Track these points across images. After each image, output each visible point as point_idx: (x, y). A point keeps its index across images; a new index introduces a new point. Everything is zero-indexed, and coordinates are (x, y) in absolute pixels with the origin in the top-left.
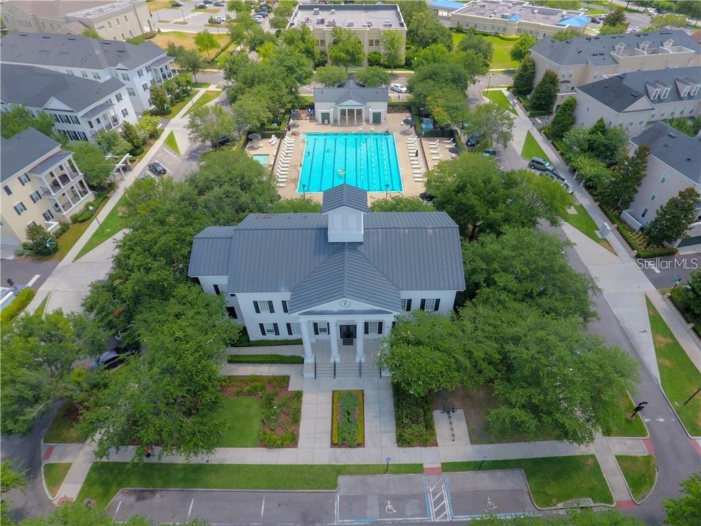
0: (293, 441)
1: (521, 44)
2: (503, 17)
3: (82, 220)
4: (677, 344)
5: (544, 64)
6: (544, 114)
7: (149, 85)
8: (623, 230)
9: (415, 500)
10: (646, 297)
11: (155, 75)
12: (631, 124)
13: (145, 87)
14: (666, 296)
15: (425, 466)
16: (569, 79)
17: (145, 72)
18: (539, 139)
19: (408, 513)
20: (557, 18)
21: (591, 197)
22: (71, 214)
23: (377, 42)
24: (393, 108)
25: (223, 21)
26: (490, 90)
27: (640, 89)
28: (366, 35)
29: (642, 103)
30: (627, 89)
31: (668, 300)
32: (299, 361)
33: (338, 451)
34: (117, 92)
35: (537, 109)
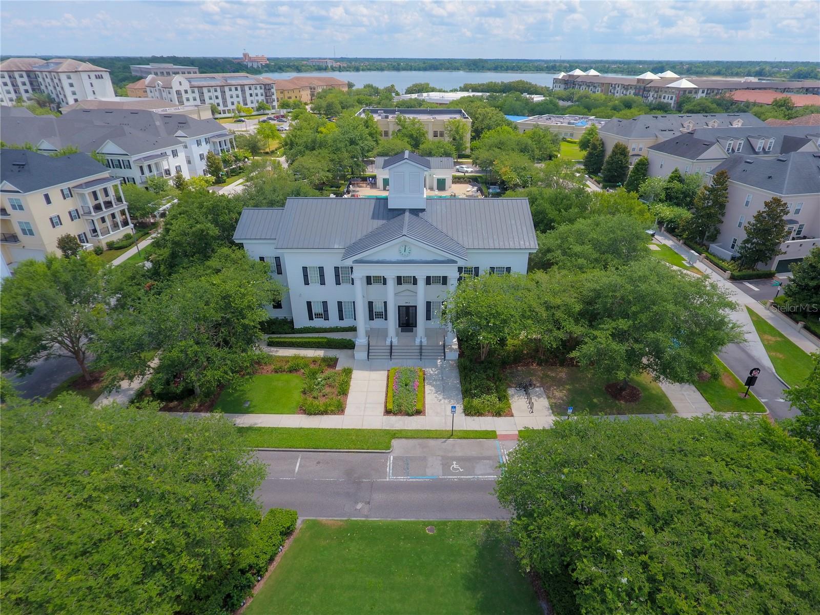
0: (339, 409)
1: (589, 134)
2: (569, 123)
4: (787, 341)
5: (612, 140)
7: (206, 156)
9: (488, 461)
10: (748, 309)
13: (202, 157)
14: (768, 304)
15: (498, 433)
16: (639, 153)
17: (203, 143)
19: (478, 471)
21: (674, 238)
22: (108, 240)
23: (442, 133)
24: (458, 180)
25: (286, 130)
28: (431, 126)
31: (771, 307)
32: (350, 345)
33: (393, 419)
34: (173, 148)
35: (609, 181)
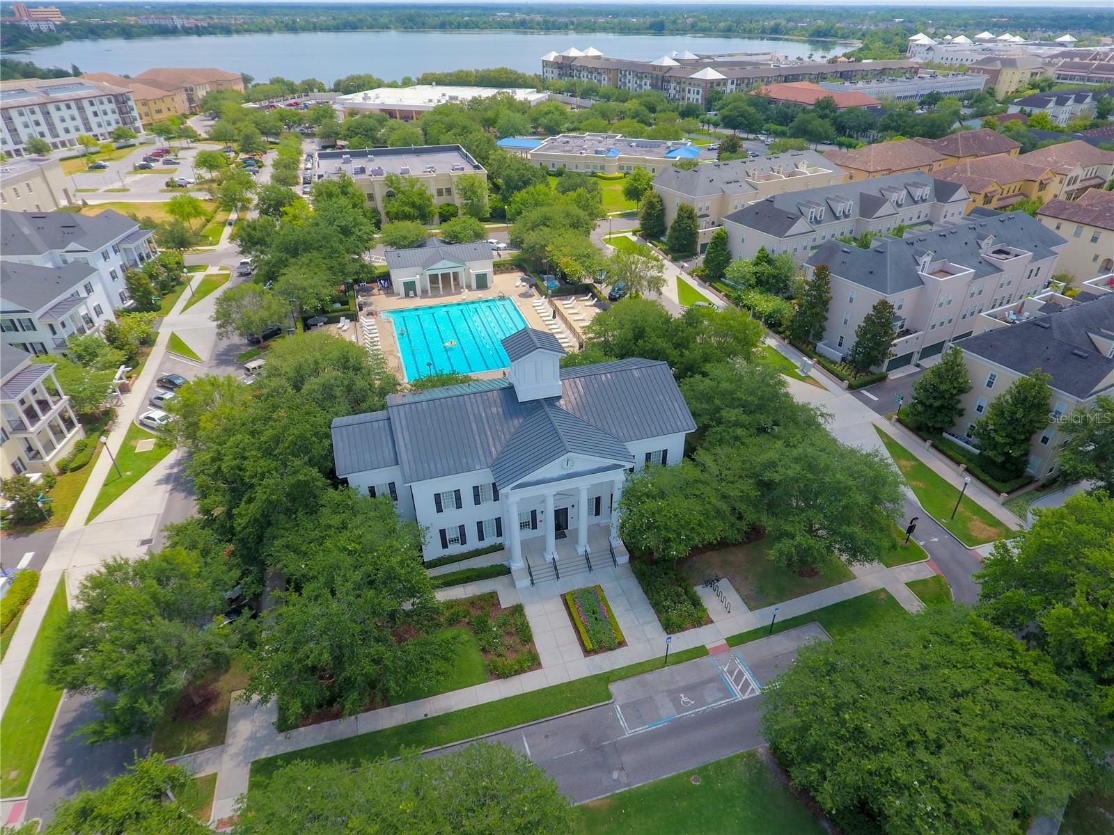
0: (534, 662)
1: (636, 180)
2: (597, 152)
3: (77, 466)
4: (922, 464)
5: (674, 199)
6: (688, 257)
7: (120, 273)
8: (826, 364)
9: (711, 685)
10: (876, 427)
11: (126, 258)
12: (796, 250)
13: (113, 276)
14: (894, 420)
15: (708, 647)
16: (707, 212)
17: (112, 254)
18: (693, 283)
19: (709, 700)
20: (663, 151)
21: (777, 336)
22: (57, 460)
23: (449, 191)
24: (499, 268)
25: (189, 183)
26: (613, 236)
27: (794, 210)
28: (431, 183)
29: (801, 225)
30: (780, 213)
31: (897, 424)
32: (504, 571)
33: (596, 658)
34: (85, 282)
35: (679, 251)
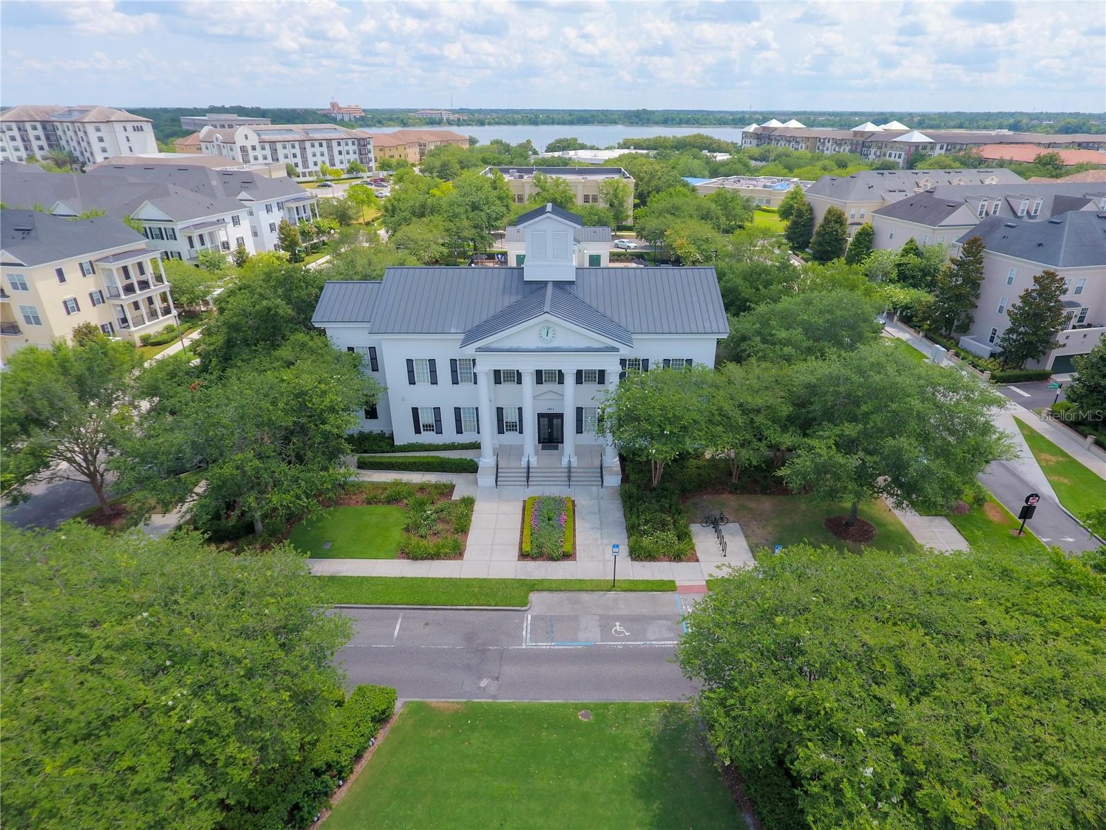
0: (457, 552)
2: (765, 187)
3: (157, 342)
4: (1074, 462)
7: (278, 226)
9: (664, 622)
10: (1016, 420)
11: (286, 216)
15: (677, 584)
16: (859, 220)
19: (650, 635)
21: (912, 331)
22: (143, 333)
23: (595, 199)
24: (619, 257)
27: (959, 198)
28: (580, 188)
29: (964, 215)
30: (939, 202)
33: (531, 565)
34: (234, 213)
